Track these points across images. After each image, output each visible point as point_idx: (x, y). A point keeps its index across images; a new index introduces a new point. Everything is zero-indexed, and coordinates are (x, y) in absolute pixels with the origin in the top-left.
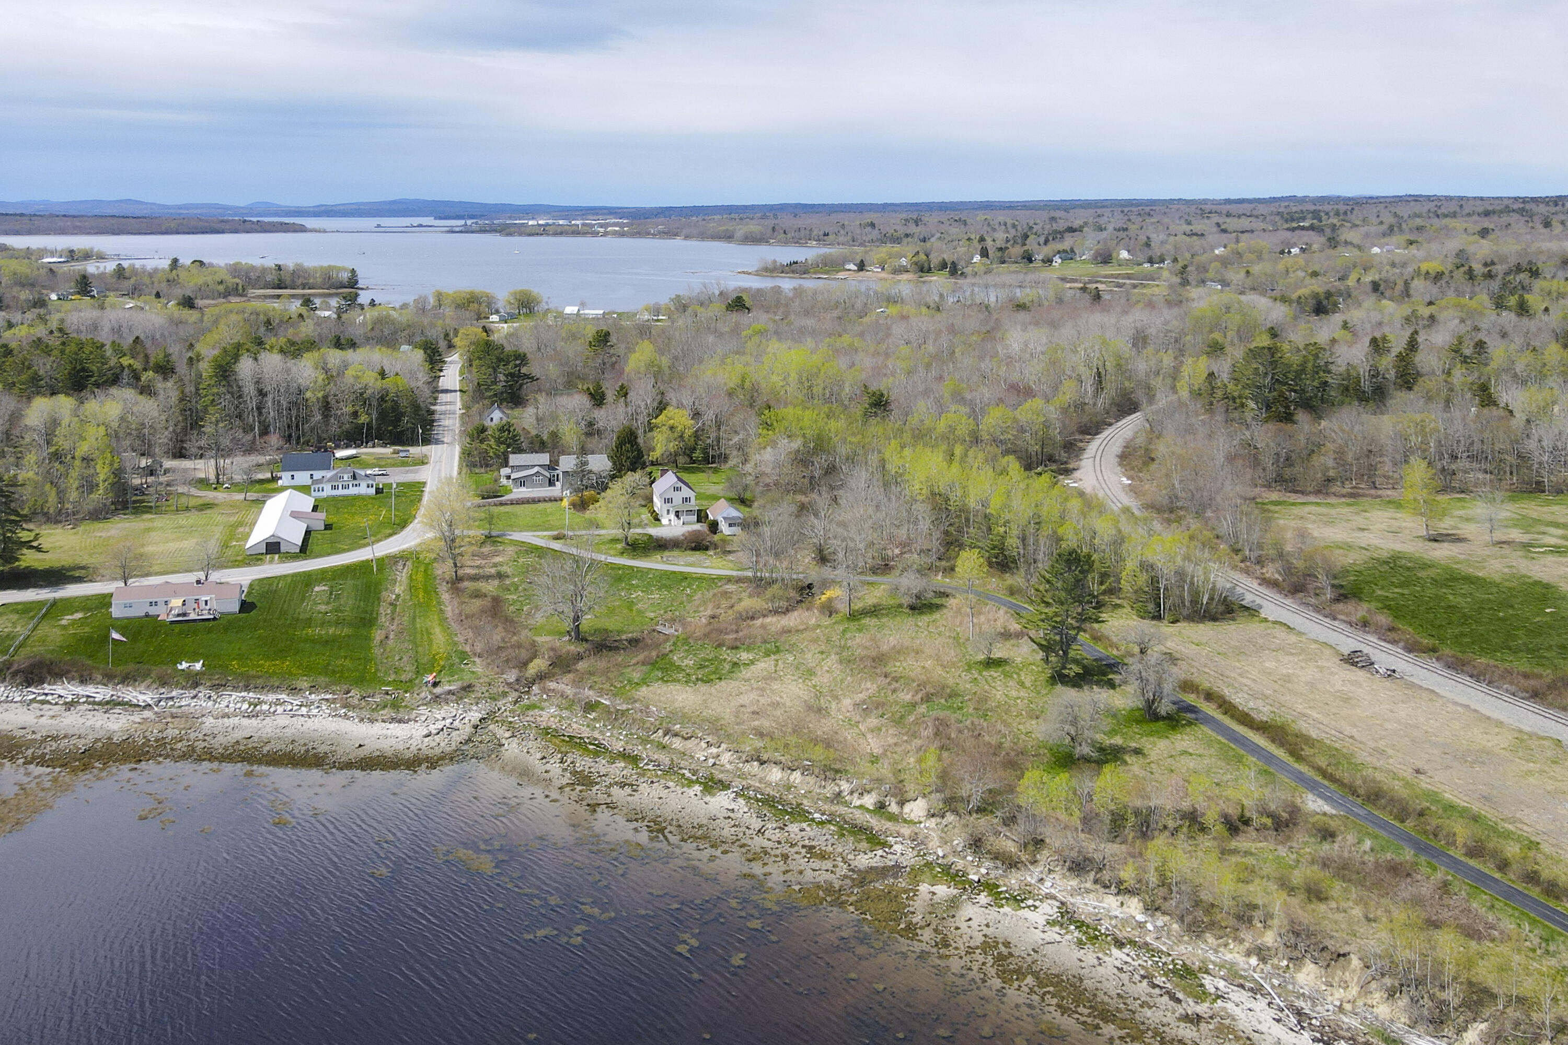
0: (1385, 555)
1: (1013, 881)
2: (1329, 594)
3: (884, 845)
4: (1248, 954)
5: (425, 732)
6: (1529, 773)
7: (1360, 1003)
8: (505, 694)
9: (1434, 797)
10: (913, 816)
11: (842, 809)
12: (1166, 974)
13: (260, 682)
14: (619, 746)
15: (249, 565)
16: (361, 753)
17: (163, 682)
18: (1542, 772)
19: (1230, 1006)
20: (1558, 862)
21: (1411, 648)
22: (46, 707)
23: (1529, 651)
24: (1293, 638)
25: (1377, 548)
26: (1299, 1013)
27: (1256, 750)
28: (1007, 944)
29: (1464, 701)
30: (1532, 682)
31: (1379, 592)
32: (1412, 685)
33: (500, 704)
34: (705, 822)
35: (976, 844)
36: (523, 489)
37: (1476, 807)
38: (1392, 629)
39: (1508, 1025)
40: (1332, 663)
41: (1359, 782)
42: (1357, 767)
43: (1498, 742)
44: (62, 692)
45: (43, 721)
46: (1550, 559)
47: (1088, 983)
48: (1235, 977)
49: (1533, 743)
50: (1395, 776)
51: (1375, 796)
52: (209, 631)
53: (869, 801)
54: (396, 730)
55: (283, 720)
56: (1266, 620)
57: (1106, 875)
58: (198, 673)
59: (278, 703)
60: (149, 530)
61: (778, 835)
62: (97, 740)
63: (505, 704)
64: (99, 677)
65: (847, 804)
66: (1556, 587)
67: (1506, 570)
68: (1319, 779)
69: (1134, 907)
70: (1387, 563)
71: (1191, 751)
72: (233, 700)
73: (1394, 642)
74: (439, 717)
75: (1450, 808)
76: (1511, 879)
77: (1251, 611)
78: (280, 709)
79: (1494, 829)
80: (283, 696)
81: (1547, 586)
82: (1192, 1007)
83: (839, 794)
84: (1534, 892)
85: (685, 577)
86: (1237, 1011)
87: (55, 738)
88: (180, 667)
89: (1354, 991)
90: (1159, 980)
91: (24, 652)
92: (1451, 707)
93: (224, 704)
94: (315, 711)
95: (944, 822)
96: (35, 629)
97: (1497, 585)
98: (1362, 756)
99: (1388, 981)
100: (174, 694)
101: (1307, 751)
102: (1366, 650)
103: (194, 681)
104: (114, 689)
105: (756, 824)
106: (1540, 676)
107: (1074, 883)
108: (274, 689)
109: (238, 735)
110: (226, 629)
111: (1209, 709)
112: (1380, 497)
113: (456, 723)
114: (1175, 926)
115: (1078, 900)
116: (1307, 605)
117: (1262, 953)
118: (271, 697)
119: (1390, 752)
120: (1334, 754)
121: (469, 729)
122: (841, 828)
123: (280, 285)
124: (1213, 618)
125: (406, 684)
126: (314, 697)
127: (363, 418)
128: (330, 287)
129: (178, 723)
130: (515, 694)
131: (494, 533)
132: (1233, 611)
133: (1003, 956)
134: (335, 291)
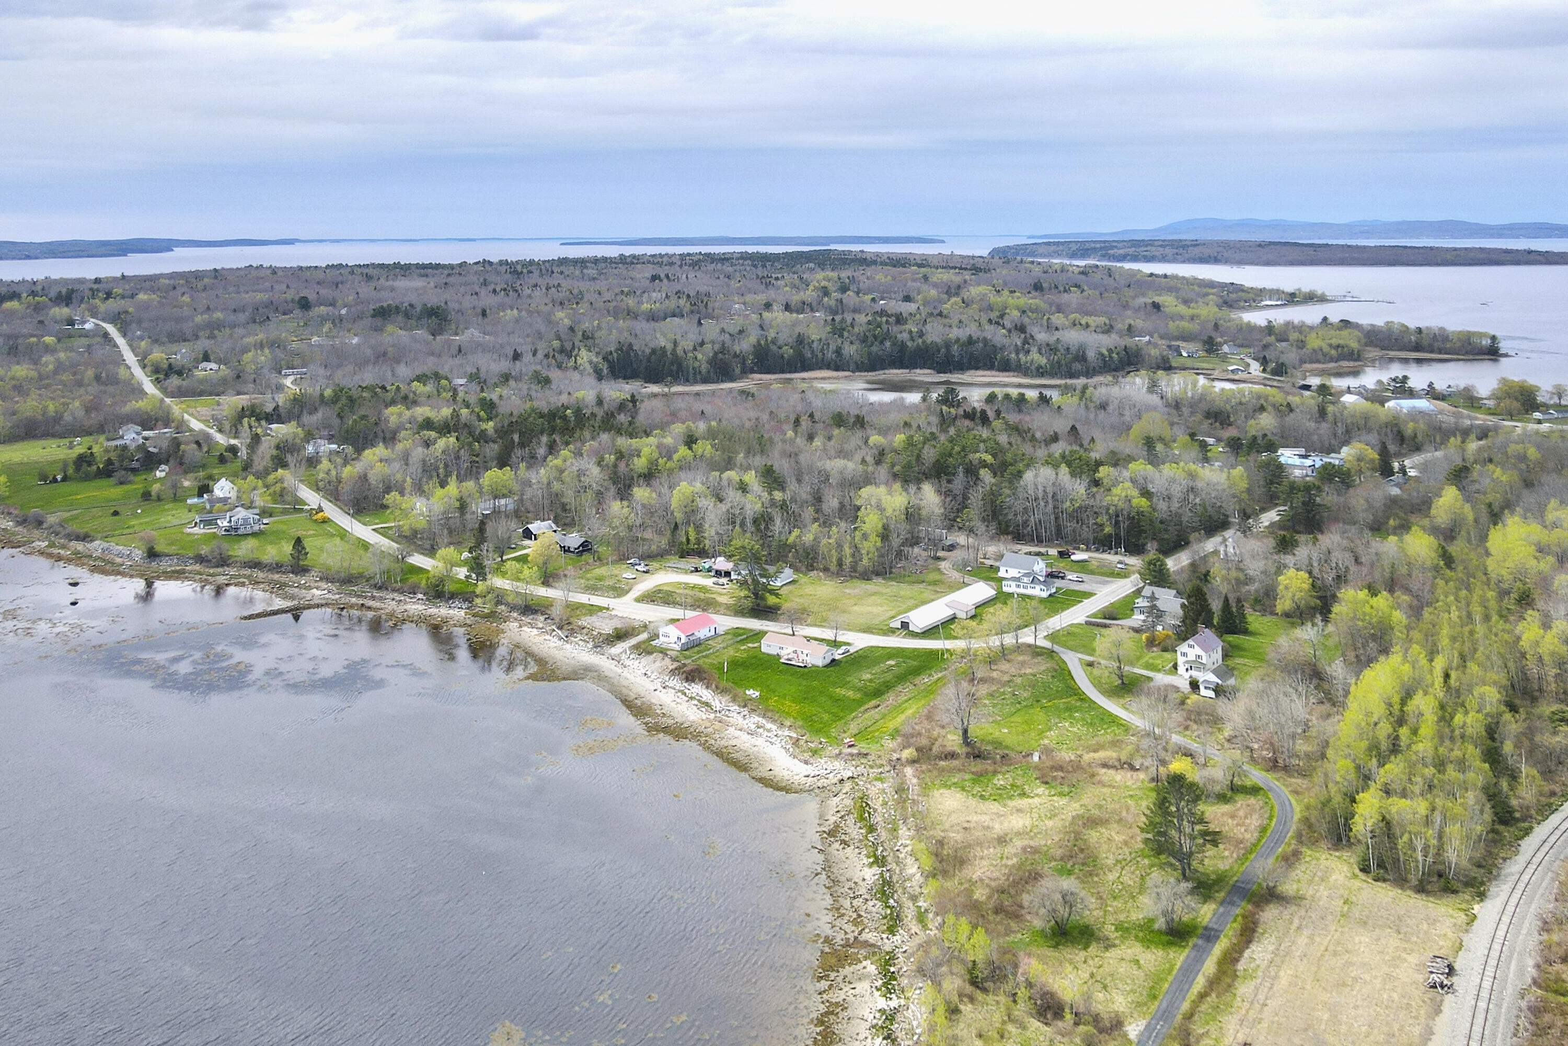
1: (906, 981)
3: (893, 933)
5: (808, 774)
8: (881, 766)
11: (908, 904)
13: (770, 714)
14: (877, 820)
15: (880, 634)
16: (767, 775)
22: (682, 696)
27: (1184, 981)
28: (845, 1009)
33: (871, 771)
34: (843, 879)
42: (1212, 1022)
44: (694, 690)
45: (673, 704)
52: (793, 674)
53: (925, 905)
54: (799, 768)
55: (760, 741)
58: (752, 700)
59: (769, 731)
60: (875, 594)
62: (677, 723)
63: (873, 772)
64: (714, 686)
65: (916, 902)
68: (1180, 1017)
74: (825, 767)
78: (766, 733)
80: (774, 727)
85: (1114, 720)
87: (664, 716)
88: (747, 692)
91: (700, 662)
96: (725, 648)
103: (745, 703)
104: (713, 696)
108: (774, 721)
110: (802, 675)
111: (1223, 944)
113: (831, 775)
118: (769, 726)
120: (1220, 1007)
121: (835, 780)
122: (891, 914)
123: (1417, 348)
124: (1421, 889)
125: (838, 742)
126: (787, 733)
127: (1108, 529)
128: (1467, 353)
129: (718, 725)
130: (887, 768)
131: (1056, 648)
132: (1455, 892)
133: (832, 1013)
134: (1471, 357)
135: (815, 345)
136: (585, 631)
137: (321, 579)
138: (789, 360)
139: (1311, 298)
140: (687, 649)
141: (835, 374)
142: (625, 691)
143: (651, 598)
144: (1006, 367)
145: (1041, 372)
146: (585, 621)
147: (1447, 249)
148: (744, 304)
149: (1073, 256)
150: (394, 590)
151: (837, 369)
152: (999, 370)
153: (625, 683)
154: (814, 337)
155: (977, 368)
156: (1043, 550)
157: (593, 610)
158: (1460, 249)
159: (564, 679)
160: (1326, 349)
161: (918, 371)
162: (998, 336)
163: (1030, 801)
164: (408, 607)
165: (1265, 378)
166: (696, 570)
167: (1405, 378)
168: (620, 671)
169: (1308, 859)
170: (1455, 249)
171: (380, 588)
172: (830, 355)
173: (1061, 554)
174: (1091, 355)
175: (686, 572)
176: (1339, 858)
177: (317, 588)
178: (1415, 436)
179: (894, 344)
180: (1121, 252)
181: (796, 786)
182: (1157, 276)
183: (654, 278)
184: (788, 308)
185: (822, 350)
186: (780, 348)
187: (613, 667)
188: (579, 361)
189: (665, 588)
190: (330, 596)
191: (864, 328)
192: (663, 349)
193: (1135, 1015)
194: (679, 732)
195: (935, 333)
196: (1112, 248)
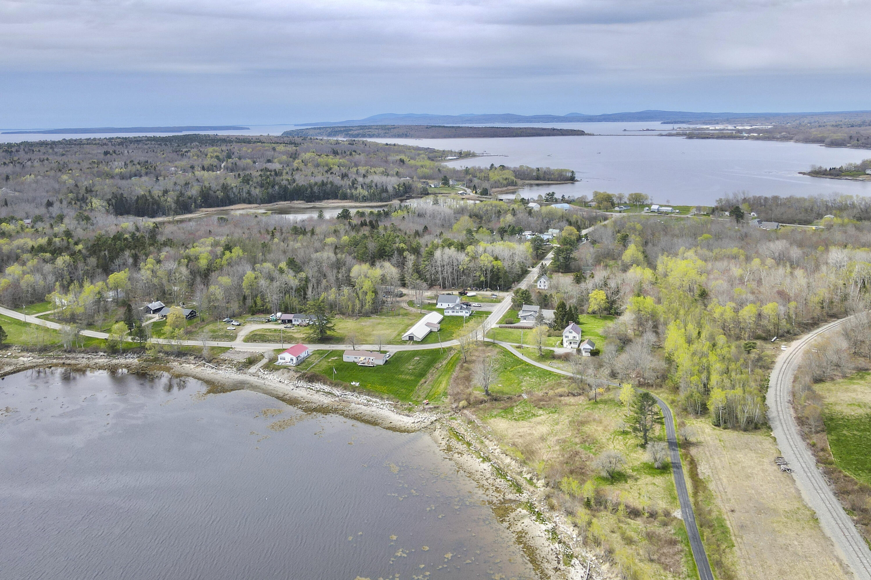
1: (549, 514)
2: (813, 429)
3: (521, 493)
5: (413, 421)
8: (449, 412)
9: (721, 521)
10: (538, 485)
12: (564, 555)
13: (373, 394)
14: (468, 439)
15: (401, 344)
16: (391, 425)
17: (345, 388)
18: (785, 523)
19: (573, 569)
21: (819, 461)
22: (312, 391)
24: (769, 446)
28: (527, 533)
32: (790, 477)
33: (445, 415)
34: (473, 471)
35: (547, 499)
36: (525, 321)
38: (823, 450)
40: (768, 460)
42: (710, 504)
43: (787, 508)
44: (317, 387)
45: (309, 395)
48: (583, 562)
50: (719, 510)
52: (370, 371)
53: (529, 476)
54: (406, 419)
55: (374, 409)
56: (770, 435)
57: (574, 519)
58: (357, 387)
59: (376, 402)
60: (379, 324)
61: (491, 482)
62: (319, 405)
63: (447, 416)
64: (328, 383)
65: (522, 476)
68: (692, 505)
69: (575, 532)
71: (656, 483)
72: (363, 399)
73: (817, 456)
74: (420, 417)
75: (722, 526)
77: (769, 430)
78: (375, 404)
79: (727, 537)
80: (378, 400)
82: (561, 566)
83: (521, 472)
85: (550, 373)
86: (573, 571)
87: (308, 402)
88: (352, 384)
89: (614, 575)
90: (560, 556)
91: (312, 370)
93: (360, 399)
94: (385, 407)
95: (546, 489)
96: (320, 362)
100: (347, 393)
101: (701, 493)
103: (354, 389)
104: (331, 388)
105: (489, 476)
107: (565, 520)
108: (376, 397)
109: (359, 411)
110: (375, 371)
111: (686, 469)
113: (426, 420)
114: (582, 542)
115: (563, 526)
116: (803, 431)
118: (374, 400)
119: (733, 501)
121: (429, 423)
122: (513, 484)
123: (538, 179)
124: (745, 430)
125: (417, 403)
126: (387, 402)
127: (483, 279)
128: (561, 180)
129: (344, 404)
130: (453, 413)
131: (496, 342)
132: (759, 428)
133: (521, 536)
134: (563, 182)
135: (234, 189)
136: (227, 362)
137: (22, 351)
138: (222, 199)
139: (468, 155)
140: (299, 365)
141: (250, 206)
142: (275, 393)
143: (252, 338)
144: (345, 197)
145: (365, 199)
146: (223, 356)
147: (517, 128)
148: (176, 167)
149: (329, 135)
150: (80, 352)
151: (250, 203)
152: (341, 199)
153: (271, 388)
154: (233, 185)
155: (328, 199)
156: (450, 292)
157: (225, 350)
158: (523, 128)
159: (232, 390)
160: (501, 181)
161: (295, 202)
162: (337, 180)
163: (540, 418)
164: (97, 361)
165: (478, 197)
166: (269, 321)
167: (553, 193)
168: (263, 382)
169: (689, 424)
170: (521, 128)
171: (69, 352)
172: (245, 195)
173: (461, 294)
174: (390, 189)
175: (262, 323)
176: (701, 421)
177: (23, 356)
178: (577, 222)
179: (280, 187)
180: (356, 132)
181: (410, 428)
182: (390, 145)
183: (106, 153)
184: (203, 169)
185: (239, 192)
186: (215, 192)
187: (256, 380)
188: (94, 205)
189: (258, 333)
190: (34, 360)
191: (259, 179)
192: (144, 196)
193: (673, 508)
194: (324, 410)
195: (301, 180)
196: (351, 130)
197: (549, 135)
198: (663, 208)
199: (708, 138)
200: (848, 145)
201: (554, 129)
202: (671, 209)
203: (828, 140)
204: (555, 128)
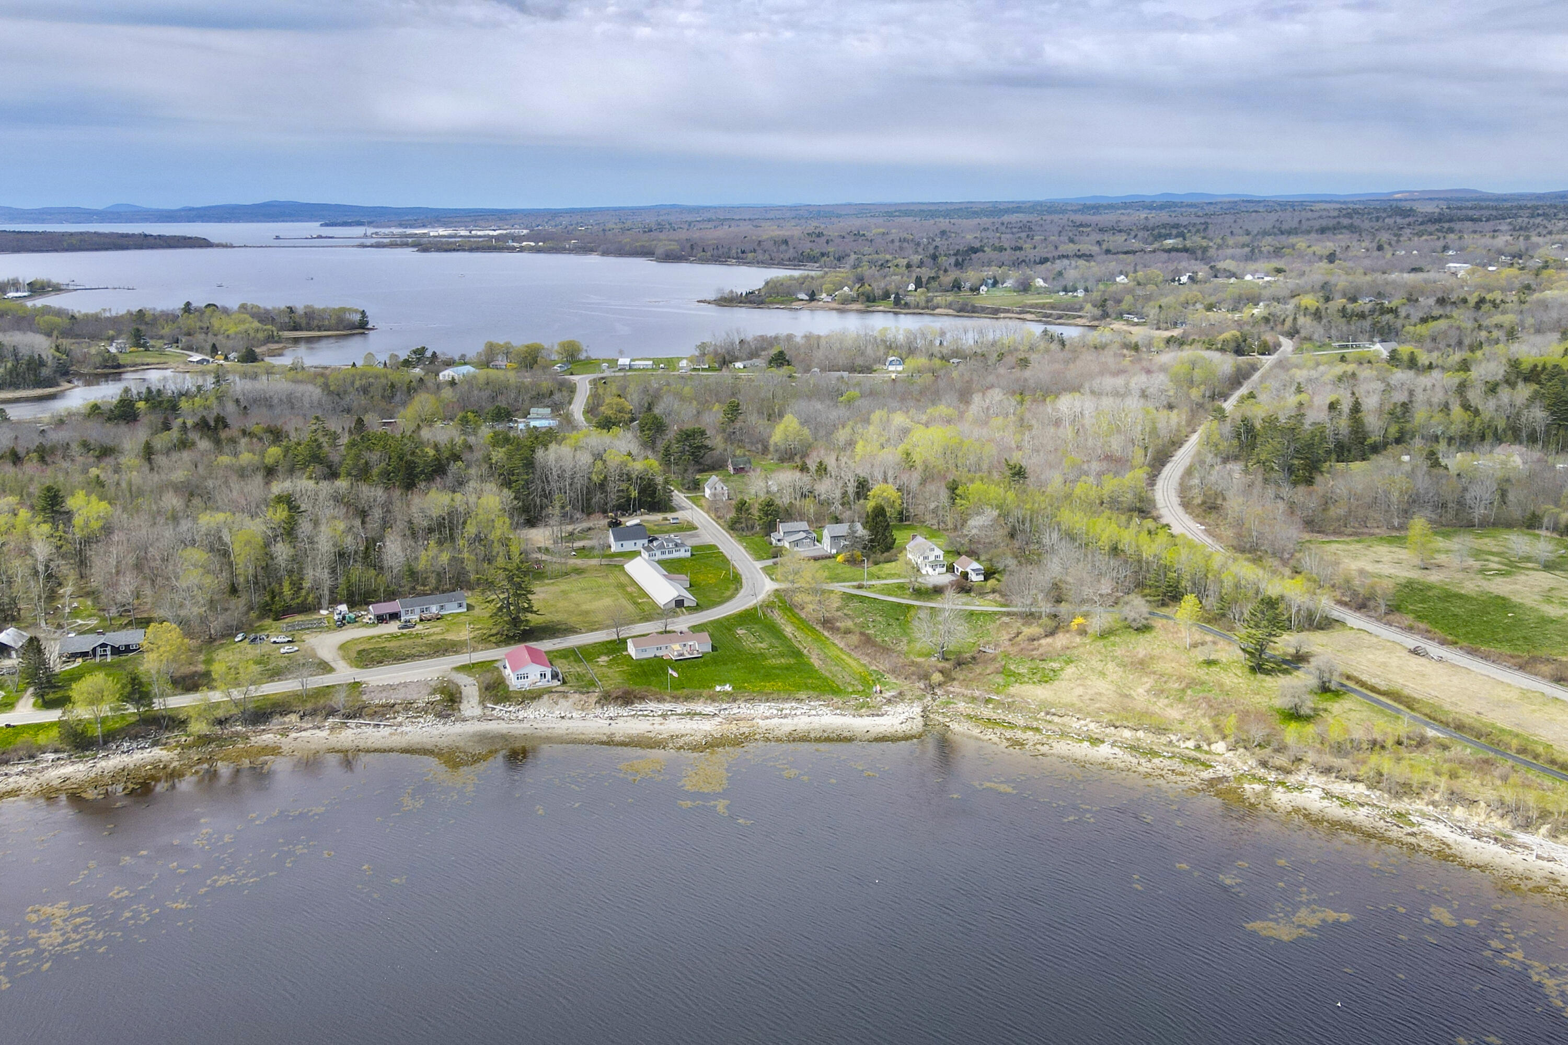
0: (1403, 581)
1: (1292, 779)
2: (1383, 609)
3: (1211, 766)
4: (1427, 805)
6: (1534, 711)
7: (1487, 822)
8: (924, 696)
9: (1493, 726)
10: (1218, 751)
11: (1177, 750)
12: (1391, 816)
16: (871, 735)
17: (712, 699)
18: (1540, 710)
19: (1427, 828)
20: (1564, 753)
21: (1443, 642)
23: (1507, 641)
24: (1375, 640)
25: (1397, 577)
26: (1460, 828)
27: (1389, 706)
28: (1305, 809)
29: (1487, 674)
30: (1517, 660)
31: (1411, 607)
32: (1454, 666)
33: (925, 702)
35: (1264, 764)
36: (798, 549)
37: (1515, 729)
38: (1428, 631)
39: (1559, 824)
40: (1405, 653)
41: (1450, 720)
42: (1447, 713)
43: (1513, 695)
44: (651, 709)
46: (1499, 579)
47: (1354, 823)
48: (1423, 815)
49: (1530, 695)
50: (1468, 716)
51: (1460, 727)
52: (706, 665)
53: (1191, 744)
55: (806, 719)
56: (1352, 628)
57: (1342, 774)
58: (734, 693)
61: (1149, 765)
62: (705, 736)
64: (666, 698)
65: (1179, 747)
66: (1509, 600)
67: (1477, 589)
68: (1428, 719)
69: (1361, 788)
70: (1406, 586)
71: (1351, 708)
72: (764, 708)
73: (1432, 639)
74: (899, 712)
75: (1502, 731)
76: (1540, 762)
77: (1342, 623)
79: (1528, 740)
81: (1503, 599)
82: (1409, 830)
83: (1171, 742)
84: (1555, 768)
85: (971, 613)
86: (1431, 830)
87: (677, 737)
88: (717, 689)
89: (1483, 817)
90: (1388, 820)
92: (1480, 677)
93: (760, 711)
94: (821, 712)
95: (1238, 753)
97: (1476, 599)
98: (1447, 707)
99: (1500, 811)
100: (724, 706)
101: (1416, 706)
102: (1423, 646)
103: (732, 698)
104: (683, 705)
105: (1135, 761)
106: (1519, 657)
107: (1325, 779)
108: (786, 700)
109: (786, 728)
110: (717, 663)
111: (1351, 684)
112: (1373, 534)
113: (912, 715)
114: (1386, 795)
115: (1330, 786)
116: (1370, 617)
117: (1434, 804)
119: (1460, 704)
120: (1432, 706)
121: (920, 718)
122: (1183, 759)
126: (814, 704)
128: (344, 328)
129: (742, 724)
130: (929, 695)
136: (393, 708)
139: (45, 288)
140: (565, 682)
143: (365, 658)
146: (375, 699)
166: (342, 623)
168: (526, 725)
170: (71, 234)
175: (331, 628)
187: (505, 725)
194: (727, 742)
197: (140, 247)
198: (637, 362)
199: (454, 250)
200: (692, 259)
201: (146, 236)
202: (651, 362)
203: (660, 251)
204: (147, 233)
